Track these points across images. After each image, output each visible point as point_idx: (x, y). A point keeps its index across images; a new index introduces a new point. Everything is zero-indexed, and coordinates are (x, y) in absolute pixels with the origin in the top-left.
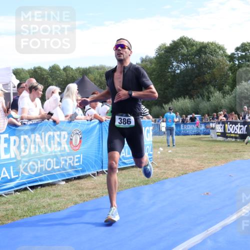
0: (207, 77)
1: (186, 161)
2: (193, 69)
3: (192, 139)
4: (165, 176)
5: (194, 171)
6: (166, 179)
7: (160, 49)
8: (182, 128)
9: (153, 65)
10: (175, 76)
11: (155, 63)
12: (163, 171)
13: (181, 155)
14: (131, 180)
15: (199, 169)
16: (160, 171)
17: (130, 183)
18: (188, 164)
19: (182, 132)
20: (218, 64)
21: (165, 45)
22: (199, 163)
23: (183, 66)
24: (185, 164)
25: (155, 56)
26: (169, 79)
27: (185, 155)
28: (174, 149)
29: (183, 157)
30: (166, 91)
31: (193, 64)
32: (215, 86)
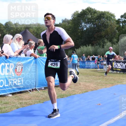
0: (103, 33)
1: (88, 84)
2: (94, 28)
3: (92, 71)
4: (74, 93)
5: (92, 90)
6: (75, 94)
7: (74, 14)
8: (86, 64)
9: (70, 25)
10: (83, 32)
11: (71, 23)
12: (73, 90)
13: (85, 80)
15: (96, 89)
16: (71, 90)
18: (89, 86)
19: (86, 66)
21: (77, 12)
22: (95, 85)
23: (88, 26)
24: (87, 86)
25: (71, 19)
26: (80, 34)
27: (87, 81)
29: (86, 82)
30: (77, 41)
31: (95, 24)
32: (107, 39)
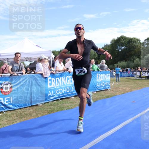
0: (133, 52)
1: (125, 88)
2: (126, 49)
3: (127, 79)
4: (115, 94)
5: (128, 92)
6: (116, 95)
7: (112, 41)
9: (110, 48)
10: (119, 52)
11: (110, 47)
12: (115, 92)
13: (122, 85)
14: (101, 96)
15: (130, 91)
16: (113, 92)
17: (101, 97)
18: (125, 89)
19: (122, 76)
20: (137, 47)
21: (114, 39)
22: (130, 88)
23: (122, 48)
24: (124, 89)
25: (110, 44)
26: (117, 54)
27: (124, 86)
28: (119, 83)
29: (123, 86)
30: (115, 59)
31: (127, 47)
32: (136, 56)
